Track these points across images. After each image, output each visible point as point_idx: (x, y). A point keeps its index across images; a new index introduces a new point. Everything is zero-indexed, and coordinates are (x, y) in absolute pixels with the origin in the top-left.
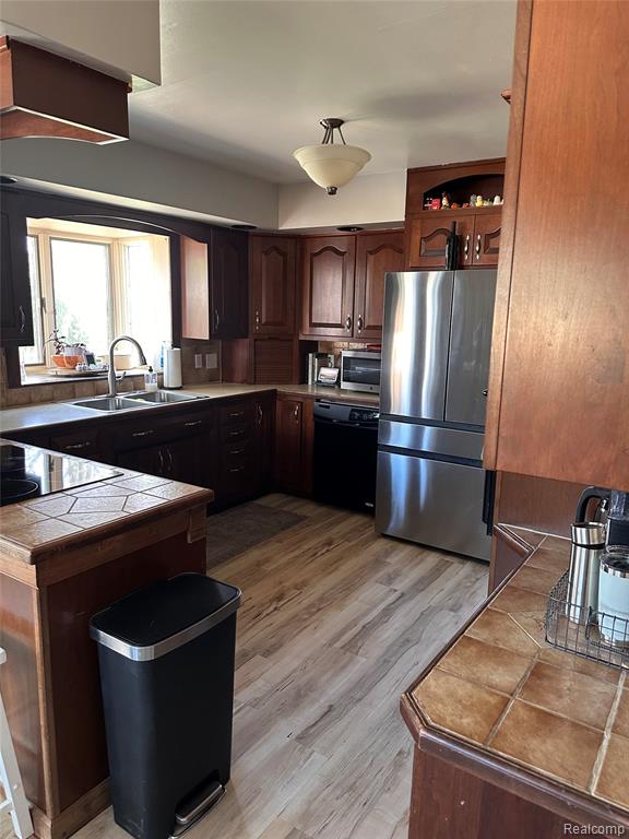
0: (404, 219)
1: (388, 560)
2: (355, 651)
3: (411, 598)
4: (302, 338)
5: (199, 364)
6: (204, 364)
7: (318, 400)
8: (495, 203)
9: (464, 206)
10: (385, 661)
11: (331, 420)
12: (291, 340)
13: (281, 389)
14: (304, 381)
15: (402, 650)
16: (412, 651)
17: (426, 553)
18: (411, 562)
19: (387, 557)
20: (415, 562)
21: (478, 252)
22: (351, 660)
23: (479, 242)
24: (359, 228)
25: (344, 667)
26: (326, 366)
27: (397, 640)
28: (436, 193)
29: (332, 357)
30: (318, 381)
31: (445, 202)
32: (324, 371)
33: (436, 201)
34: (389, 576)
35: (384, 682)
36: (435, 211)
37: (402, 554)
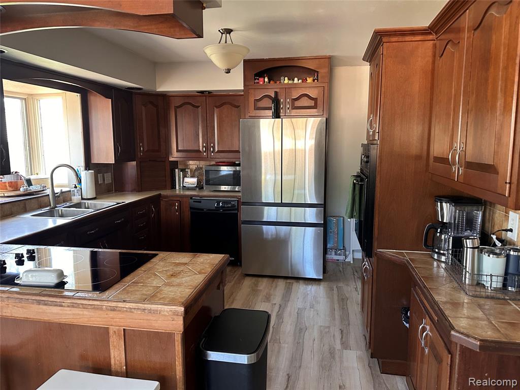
0: (243, 89)
1: (258, 288)
2: (278, 341)
3: (286, 306)
4: (171, 159)
5: (101, 181)
6: (104, 180)
7: (191, 198)
8: (295, 82)
9: (278, 82)
10: (298, 343)
11: (203, 210)
12: (164, 161)
13: (164, 193)
14: (174, 187)
15: (302, 335)
16: (307, 333)
17: (276, 280)
18: (271, 287)
19: (257, 287)
20: (274, 286)
21: (288, 108)
22: (280, 348)
23: (289, 102)
24: (209, 92)
25: (279, 352)
26: (186, 177)
27: (295, 330)
28: (260, 74)
29: (189, 170)
30: (184, 187)
31: (266, 80)
32: (186, 180)
33: (261, 79)
34: (266, 297)
35: (305, 354)
36: (261, 85)
37: (264, 284)
